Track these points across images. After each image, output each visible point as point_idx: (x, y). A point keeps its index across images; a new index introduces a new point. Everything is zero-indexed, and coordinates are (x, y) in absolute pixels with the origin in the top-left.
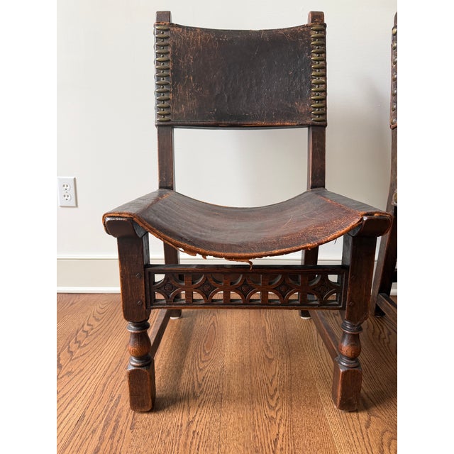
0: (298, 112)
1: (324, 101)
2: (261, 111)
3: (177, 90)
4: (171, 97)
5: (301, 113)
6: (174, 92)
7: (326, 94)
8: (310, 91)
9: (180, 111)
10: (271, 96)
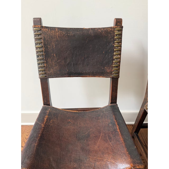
0: (106, 72)
1: (119, 67)
2: (89, 71)
3: (48, 62)
4: (45, 65)
5: (108, 72)
6: (47, 63)
7: (120, 63)
8: (113, 62)
9: (51, 72)
10: (94, 63)
